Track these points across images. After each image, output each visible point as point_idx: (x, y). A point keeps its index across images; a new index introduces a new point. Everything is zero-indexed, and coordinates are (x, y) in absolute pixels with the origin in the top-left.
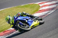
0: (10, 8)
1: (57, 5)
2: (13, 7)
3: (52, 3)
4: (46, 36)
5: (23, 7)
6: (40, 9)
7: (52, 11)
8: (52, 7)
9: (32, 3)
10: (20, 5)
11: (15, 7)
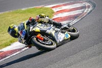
0: (2, 13)
1: (82, 10)
2: (7, 12)
3: (75, 7)
4: (62, 65)
5: (25, 12)
6: (53, 16)
7: (75, 21)
8: (74, 14)
9: (41, 6)
10: (19, 10)
11: (11, 11)
